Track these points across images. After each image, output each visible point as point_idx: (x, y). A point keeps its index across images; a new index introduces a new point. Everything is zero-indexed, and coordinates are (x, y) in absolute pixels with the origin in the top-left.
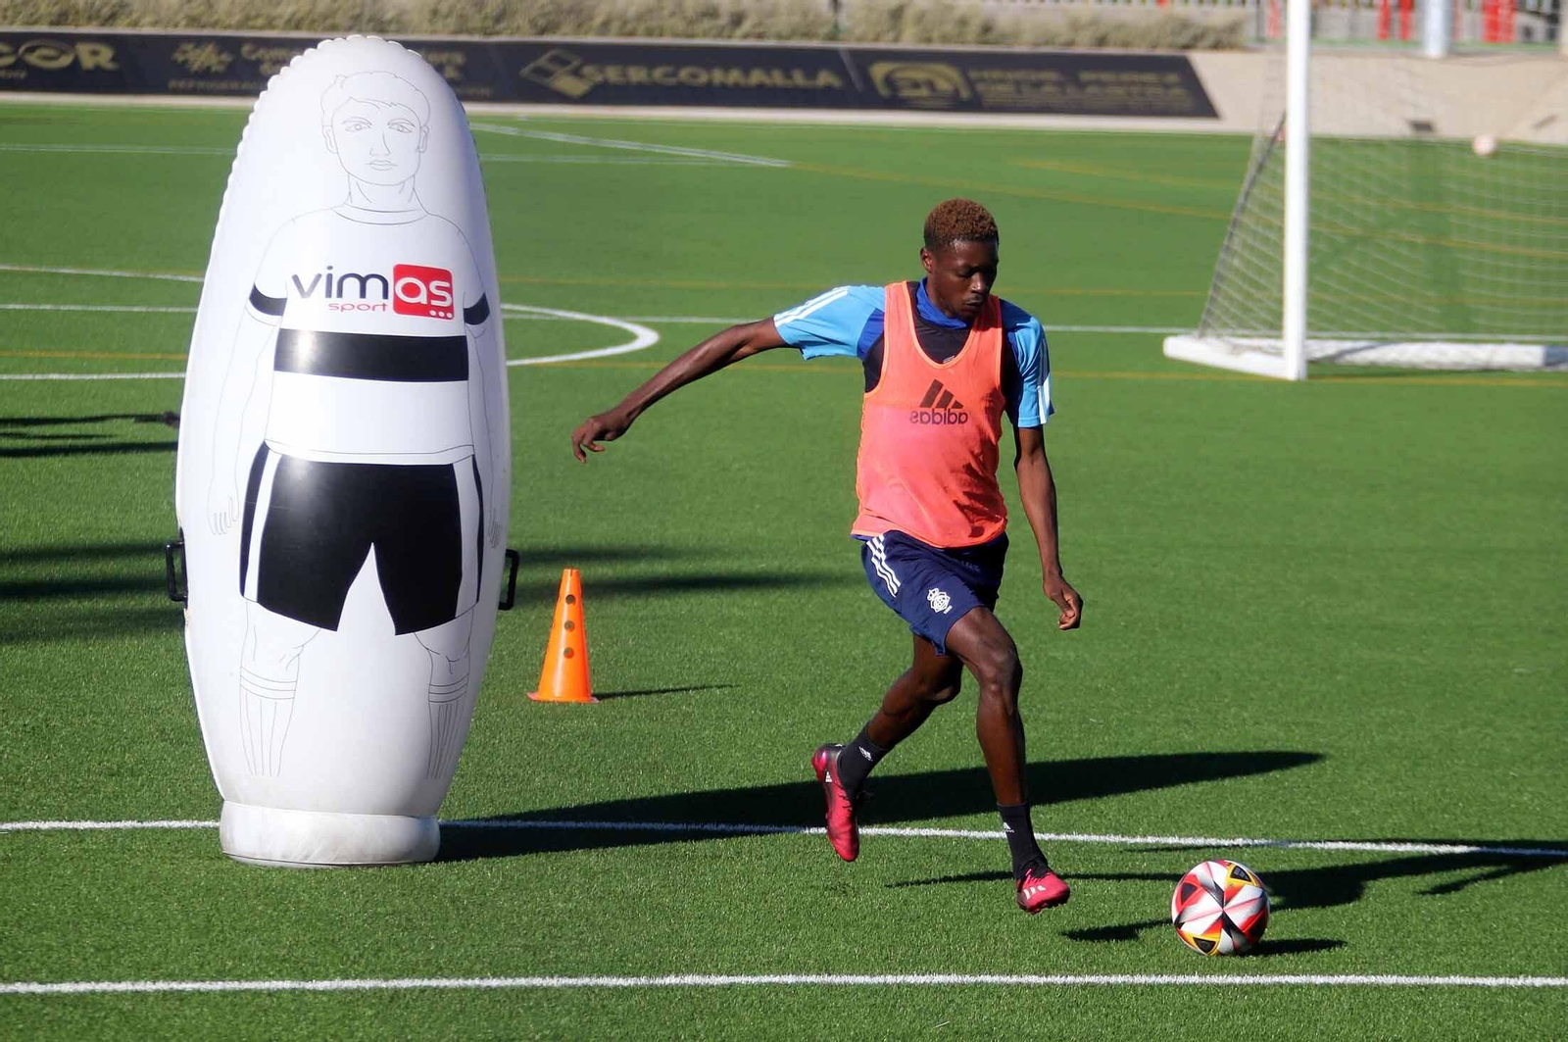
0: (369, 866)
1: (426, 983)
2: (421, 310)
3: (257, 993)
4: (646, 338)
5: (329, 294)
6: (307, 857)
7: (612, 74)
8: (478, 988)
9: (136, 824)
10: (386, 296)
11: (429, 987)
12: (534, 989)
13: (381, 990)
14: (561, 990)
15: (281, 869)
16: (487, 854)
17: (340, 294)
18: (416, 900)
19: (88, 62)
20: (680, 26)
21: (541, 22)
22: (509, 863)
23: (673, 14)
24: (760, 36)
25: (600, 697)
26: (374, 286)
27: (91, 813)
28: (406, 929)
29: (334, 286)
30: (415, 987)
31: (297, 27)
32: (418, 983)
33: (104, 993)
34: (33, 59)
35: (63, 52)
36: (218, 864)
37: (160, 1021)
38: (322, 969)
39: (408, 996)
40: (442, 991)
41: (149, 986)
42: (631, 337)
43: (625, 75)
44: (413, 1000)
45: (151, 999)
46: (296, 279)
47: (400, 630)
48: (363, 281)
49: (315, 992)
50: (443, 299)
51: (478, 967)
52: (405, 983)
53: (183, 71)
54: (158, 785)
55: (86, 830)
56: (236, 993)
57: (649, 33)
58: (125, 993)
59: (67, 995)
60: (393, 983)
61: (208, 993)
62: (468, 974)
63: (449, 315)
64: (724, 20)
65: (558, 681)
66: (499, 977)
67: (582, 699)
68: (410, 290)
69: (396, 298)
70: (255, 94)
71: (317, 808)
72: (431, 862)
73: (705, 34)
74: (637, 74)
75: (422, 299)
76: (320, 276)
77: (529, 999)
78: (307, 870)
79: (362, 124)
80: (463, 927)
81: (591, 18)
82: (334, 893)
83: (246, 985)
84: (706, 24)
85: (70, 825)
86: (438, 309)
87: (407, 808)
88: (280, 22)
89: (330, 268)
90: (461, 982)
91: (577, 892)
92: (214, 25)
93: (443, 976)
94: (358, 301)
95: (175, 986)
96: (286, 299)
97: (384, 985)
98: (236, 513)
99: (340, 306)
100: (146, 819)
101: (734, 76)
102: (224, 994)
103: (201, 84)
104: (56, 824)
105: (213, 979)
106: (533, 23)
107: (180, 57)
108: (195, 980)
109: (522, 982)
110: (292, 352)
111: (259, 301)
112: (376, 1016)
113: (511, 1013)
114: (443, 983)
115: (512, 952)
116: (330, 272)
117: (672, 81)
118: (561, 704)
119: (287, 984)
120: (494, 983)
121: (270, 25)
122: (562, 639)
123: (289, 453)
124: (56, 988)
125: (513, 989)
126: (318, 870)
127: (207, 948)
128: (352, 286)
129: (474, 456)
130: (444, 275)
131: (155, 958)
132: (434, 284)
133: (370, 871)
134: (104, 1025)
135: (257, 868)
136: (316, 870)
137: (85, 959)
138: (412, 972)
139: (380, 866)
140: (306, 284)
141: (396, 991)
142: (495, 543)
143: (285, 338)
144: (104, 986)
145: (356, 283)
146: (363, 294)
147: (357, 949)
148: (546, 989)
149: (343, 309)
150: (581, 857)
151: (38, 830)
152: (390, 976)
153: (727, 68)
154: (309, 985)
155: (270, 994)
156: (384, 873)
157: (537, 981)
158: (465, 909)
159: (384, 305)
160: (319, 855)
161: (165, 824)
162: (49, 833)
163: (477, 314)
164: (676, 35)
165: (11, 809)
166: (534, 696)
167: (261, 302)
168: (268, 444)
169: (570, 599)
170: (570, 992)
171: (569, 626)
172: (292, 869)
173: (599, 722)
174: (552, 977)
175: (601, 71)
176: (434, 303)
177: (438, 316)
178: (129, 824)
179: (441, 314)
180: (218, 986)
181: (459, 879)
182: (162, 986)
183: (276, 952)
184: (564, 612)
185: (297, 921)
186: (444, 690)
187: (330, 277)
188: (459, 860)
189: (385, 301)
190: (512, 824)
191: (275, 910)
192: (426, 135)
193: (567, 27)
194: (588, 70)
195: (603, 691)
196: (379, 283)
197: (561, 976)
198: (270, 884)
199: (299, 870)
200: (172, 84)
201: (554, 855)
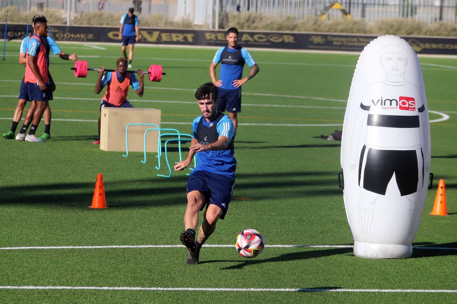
0: (394, 259)
1: (414, 291)
2: (407, 109)
3: (369, 293)
4: (446, 117)
5: (382, 105)
6: (377, 256)
7: (427, 46)
8: (428, 292)
10: (397, 105)
11: (416, 292)
12: (443, 293)
13: (402, 292)
14: (451, 293)
15: (370, 259)
16: (425, 256)
17: (385, 105)
18: (408, 268)
19: (286, 41)
20: (446, 33)
21: (409, 32)
22: (432, 259)
23: (444, 30)
25: (449, 214)
26: (394, 102)
28: (407, 276)
29: (383, 103)
30: (411, 292)
31: (343, 32)
32: (412, 291)
34: (272, 40)
35: (280, 38)
36: (353, 257)
37: (344, 300)
38: (386, 286)
39: (410, 294)
40: (419, 293)
42: (441, 117)
43: (430, 46)
44: (412, 295)
46: (372, 100)
47: (402, 195)
48: (391, 101)
49: (384, 292)
50: (412, 105)
51: (427, 287)
52: (409, 291)
53: (312, 43)
54: (334, 236)
56: (363, 292)
57: (438, 35)
60: (405, 291)
61: (356, 292)
62: (425, 289)
63: (414, 110)
65: (438, 209)
66: (434, 290)
67: (445, 215)
68: (404, 103)
69: (400, 106)
70: (361, 51)
71: (380, 243)
72: (410, 258)
73: (453, 36)
74: (434, 46)
75: (407, 106)
76: (379, 100)
77: (443, 296)
78: (377, 259)
79: (389, 59)
80: (422, 276)
81: (422, 31)
82: (385, 266)
83: (366, 290)
84: (453, 33)
86: (411, 108)
87: (404, 243)
88: (338, 31)
89: (382, 98)
90: (424, 291)
91: (451, 267)
92: (320, 31)
93: (419, 289)
94: (389, 106)
95: (347, 290)
96: (370, 106)
97: (403, 291)
98: (357, 164)
99: (385, 108)
102: (360, 293)
103: (317, 47)
105: (357, 289)
106: (406, 32)
107: (311, 40)
108: (352, 289)
109: (440, 291)
110: (372, 120)
111: (363, 107)
112: (402, 299)
113: (438, 299)
114: (419, 291)
115: (436, 283)
116: (382, 99)
117: (443, 48)
118: (439, 216)
119: (377, 290)
120: (433, 291)
121: (335, 31)
122: (439, 198)
123: (371, 147)
125: (438, 293)
126: (381, 260)
127: (353, 280)
128: (388, 102)
129: (421, 148)
130: (413, 99)
132: (410, 102)
133: (395, 260)
134: (329, 301)
135: (363, 259)
136: (380, 259)
137: (321, 283)
138: (410, 288)
139: (397, 259)
140: (375, 102)
141: (406, 293)
142: (427, 171)
143: (370, 117)
145: (389, 101)
146: (391, 105)
147: (394, 281)
148: (447, 293)
149: (385, 109)
150: (450, 257)
152: (404, 289)
154: (383, 291)
155: (373, 293)
156: (399, 260)
157: (444, 291)
158: (422, 271)
159: (397, 107)
160: (380, 256)
161: (337, 246)
163: (421, 110)
164: (445, 35)
165: (295, 241)
166: (432, 214)
167: (364, 107)
168: (366, 145)
169: (442, 188)
170: (453, 294)
171: (441, 195)
172: (374, 259)
173: (450, 221)
174: (448, 290)
176: (410, 107)
177: (411, 110)
178: (328, 246)
179: (412, 110)
180: (359, 290)
181: (419, 263)
182: (343, 290)
183: (372, 282)
184: (440, 191)
185: (377, 273)
186: (413, 211)
187: (382, 100)
188: (418, 258)
189: (397, 106)
191: (370, 270)
192: (407, 62)
193: (415, 33)
194: (421, 45)
195: (450, 212)
196: (395, 102)
197: (450, 290)
198: (368, 263)
199: (375, 260)
200: (309, 47)
201: (443, 257)
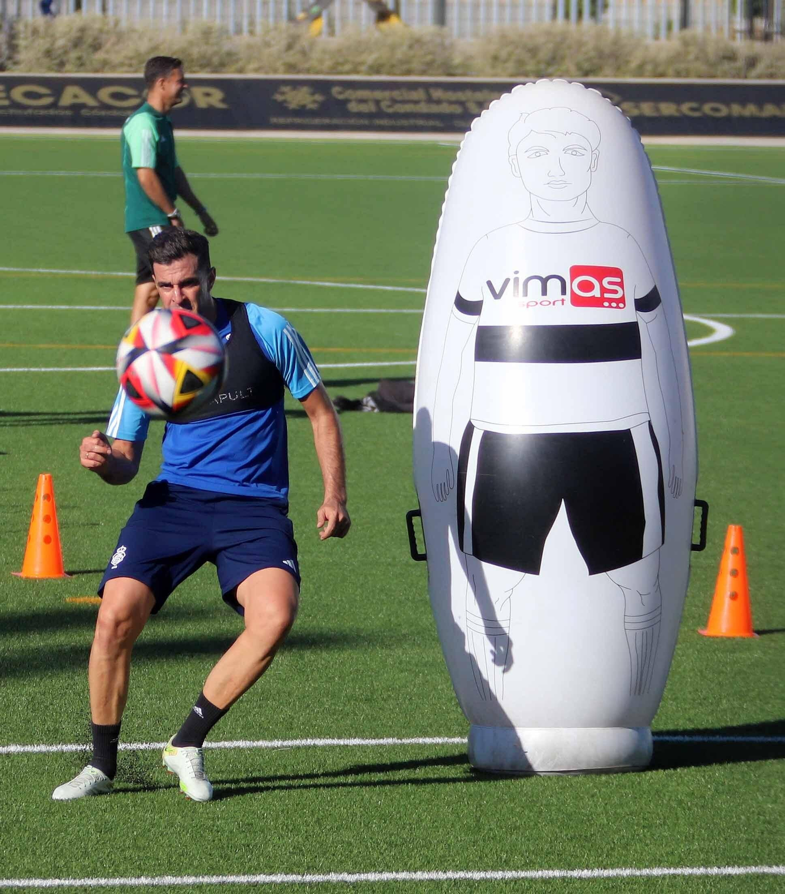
2: (596, 303)
3: (532, 880)
4: (722, 332)
5: (516, 294)
8: (718, 876)
9: (396, 741)
10: (563, 293)
11: (677, 875)
12: (764, 875)
13: (636, 877)
16: (698, 763)
17: (526, 294)
19: (202, 102)
20: (702, 67)
21: (586, 66)
22: (718, 772)
23: (697, 59)
24: (771, 76)
25: (760, 633)
27: (357, 732)
28: (646, 827)
29: (520, 288)
30: (665, 875)
31: (378, 72)
32: (666, 871)
33: (405, 881)
38: (583, 861)
39: (661, 882)
40: (688, 878)
41: (441, 876)
42: (709, 331)
43: (655, 109)
44: (666, 885)
45: (445, 885)
46: (489, 284)
47: (593, 571)
48: (544, 281)
49: (581, 879)
50: (615, 292)
51: (714, 858)
53: (282, 109)
55: (355, 746)
57: (678, 74)
58: (421, 881)
59: (374, 883)
60: (646, 872)
61: (493, 881)
62: (707, 864)
63: (621, 305)
64: (740, 63)
65: (724, 620)
66: (733, 866)
67: (746, 635)
69: (573, 294)
72: (650, 769)
73: (725, 75)
74: (668, 109)
75: (597, 293)
76: (508, 280)
77: (763, 884)
79: (541, 152)
80: (692, 825)
81: (627, 62)
82: (577, 798)
83: (522, 874)
84: (726, 66)
85: (342, 742)
86: (611, 300)
88: (363, 68)
90: (702, 871)
92: (308, 71)
93: (686, 866)
94: (541, 298)
95: (463, 875)
96: (483, 302)
97: (638, 873)
98: (451, 482)
100: (404, 737)
101: (751, 110)
102: (506, 881)
103: (298, 120)
104: (329, 741)
105: (494, 870)
106: (578, 66)
107: (279, 98)
108: (480, 870)
109: (754, 870)
111: (462, 304)
114: (687, 871)
115: (739, 846)
116: (517, 275)
118: (729, 638)
119: (557, 873)
120: (730, 871)
121: (355, 71)
122: (727, 585)
123: (490, 429)
124: (363, 877)
125: (747, 876)
127: (481, 843)
129: (649, 422)
130: (616, 272)
131: (441, 853)
132: (606, 281)
140: (497, 287)
141: (650, 878)
142: (677, 494)
143: (486, 334)
144: (403, 875)
146: (545, 292)
147: (608, 843)
148: (775, 876)
151: (315, 746)
152: (641, 866)
153: (743, 103)
154: (576, 873)
155: (545, 881)
156: (615, 779)
157: (766, 870)
158: (690, 809)
159: (563, 300)
161: (421, 740)
162: (324, 748)
163: (648, 303)
164: (700, 76)
165: (288, 729)
166: (706, 632)
167: (465, 305)
168: (474, 423)
169: (734, 551)
171: (735, 573)
173: (765, 653)
174: (777, 865)
175: (637, 107)
176: (607, 296)
177: (611, 307)
178: (390, 741)
179: (614, 305)
180: (499, 875)
181: (678, 785)
182: (450, 875)
183: (541, 847)
184: (730, 561)
185: (552, 822)
186: (638, 619)
187: (516, 280)
188: (674, 768)
189: (564, 297)
190: (712, 739)
191: (531, 811)
192: (597, 157)
193: (608, 70)
194: (627, 105)
195: (760, 628)
196: (558, 282)
198: (522, 791)
200: (274, 120)
201: (754, 764)
